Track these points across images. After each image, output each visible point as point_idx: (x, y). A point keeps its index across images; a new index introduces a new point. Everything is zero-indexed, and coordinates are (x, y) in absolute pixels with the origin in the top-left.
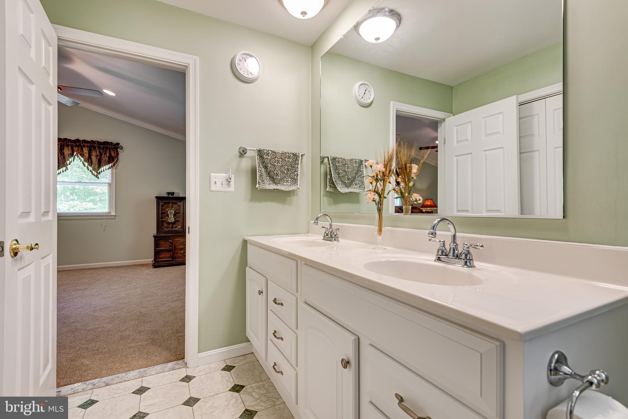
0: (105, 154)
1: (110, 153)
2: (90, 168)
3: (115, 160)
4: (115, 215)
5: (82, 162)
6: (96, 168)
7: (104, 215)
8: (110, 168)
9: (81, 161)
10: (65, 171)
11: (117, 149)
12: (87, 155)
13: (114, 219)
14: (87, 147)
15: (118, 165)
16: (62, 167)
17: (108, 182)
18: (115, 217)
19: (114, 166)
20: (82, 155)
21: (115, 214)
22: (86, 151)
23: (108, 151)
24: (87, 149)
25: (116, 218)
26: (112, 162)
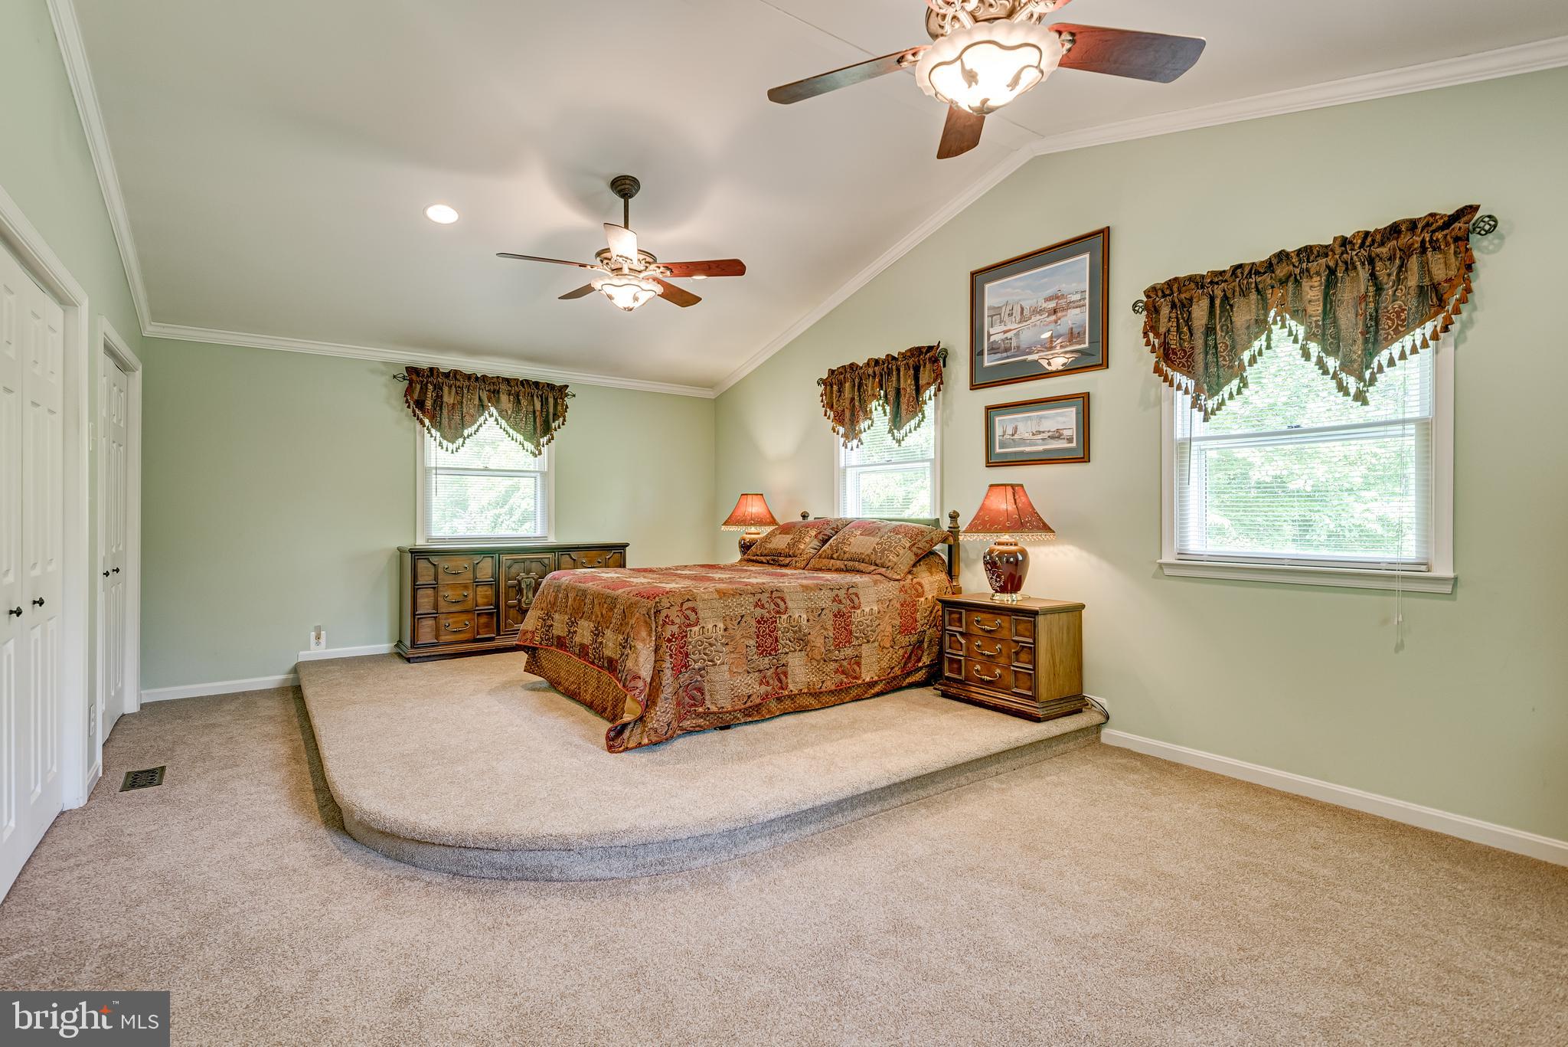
0: (1398, 281)
1: (1425, 268)
2: (1332, 363)
3: (1453, 301)
4: (1456, 579)
5: (1298, 346)
6: (1355, 357)
7: (1394, 577)
8: (1425, 345)
9: (1296, 341)
10: (1239, 392)
11: (1462, 239)
12: (1316, 309)
13: (1452, 595)
14: (1318, 274)
15: (1468, 324)
16: (1228, 382)
17: (1417, 415)
18: (1455, 586)
19: (1445, 329)
20: (1299, 314)
21: (1451, 575)
22: (1313, 291)
23: (1414, 262)
24: (1316, 284)
25: (1460, 591)
26: (1436, 314)
